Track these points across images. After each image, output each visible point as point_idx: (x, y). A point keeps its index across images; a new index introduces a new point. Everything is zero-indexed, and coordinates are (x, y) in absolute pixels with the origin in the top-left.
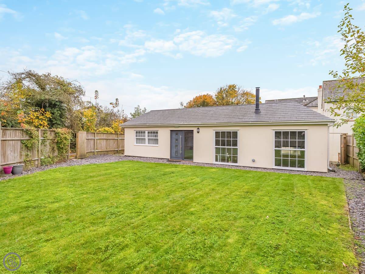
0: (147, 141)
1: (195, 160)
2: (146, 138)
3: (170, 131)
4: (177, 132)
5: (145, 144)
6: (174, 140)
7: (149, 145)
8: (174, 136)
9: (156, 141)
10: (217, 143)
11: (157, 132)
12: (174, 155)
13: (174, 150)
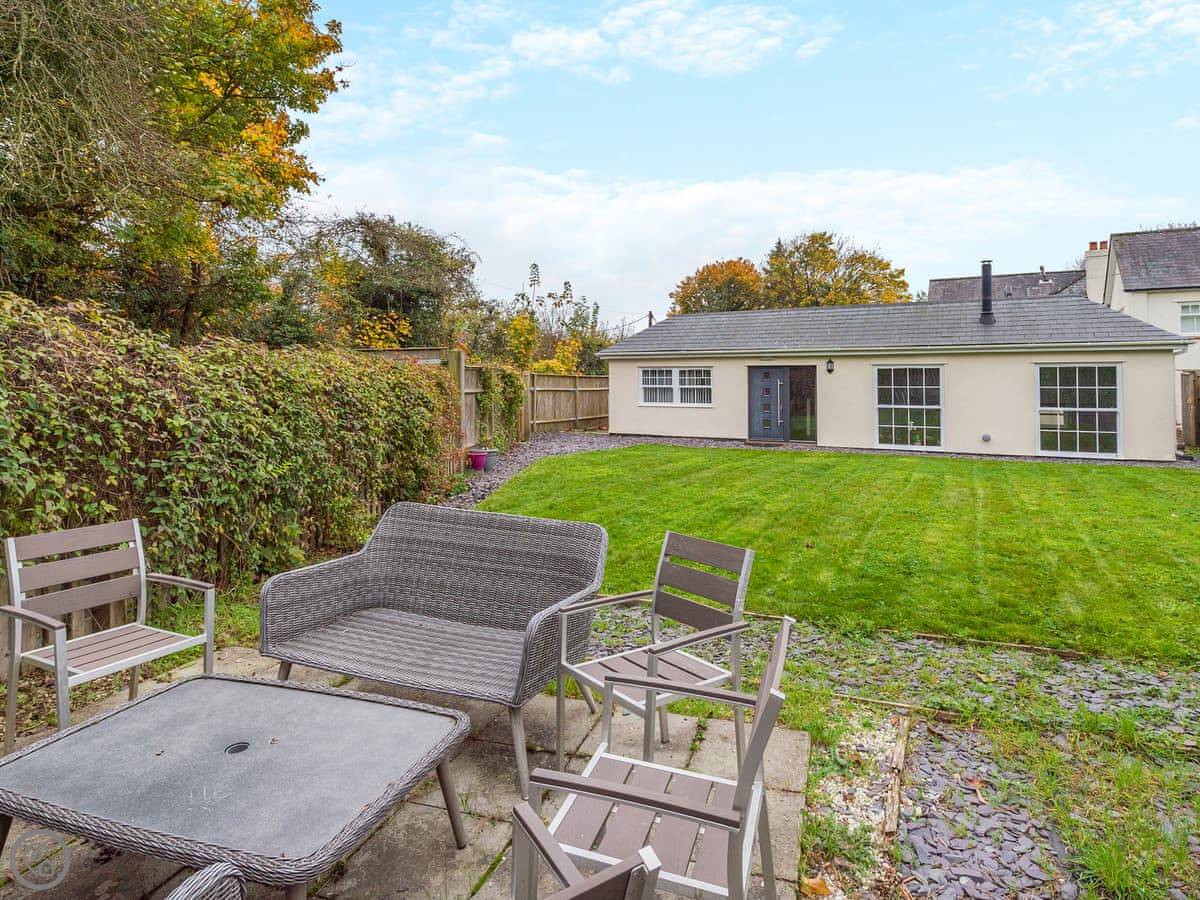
0: (677, 394)
1: (823, 440)
2: (676, 386)
3: (746, 369)
4: (766, 370)
5: (672, 401)
6: (759, 393)
7: (684, 405)
8: (759, 381)
9: (706, 395)
10: (883, 397)
11: (708, 373)
12: (758, 429)
13: (759, 418)
